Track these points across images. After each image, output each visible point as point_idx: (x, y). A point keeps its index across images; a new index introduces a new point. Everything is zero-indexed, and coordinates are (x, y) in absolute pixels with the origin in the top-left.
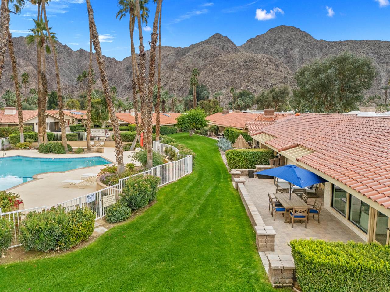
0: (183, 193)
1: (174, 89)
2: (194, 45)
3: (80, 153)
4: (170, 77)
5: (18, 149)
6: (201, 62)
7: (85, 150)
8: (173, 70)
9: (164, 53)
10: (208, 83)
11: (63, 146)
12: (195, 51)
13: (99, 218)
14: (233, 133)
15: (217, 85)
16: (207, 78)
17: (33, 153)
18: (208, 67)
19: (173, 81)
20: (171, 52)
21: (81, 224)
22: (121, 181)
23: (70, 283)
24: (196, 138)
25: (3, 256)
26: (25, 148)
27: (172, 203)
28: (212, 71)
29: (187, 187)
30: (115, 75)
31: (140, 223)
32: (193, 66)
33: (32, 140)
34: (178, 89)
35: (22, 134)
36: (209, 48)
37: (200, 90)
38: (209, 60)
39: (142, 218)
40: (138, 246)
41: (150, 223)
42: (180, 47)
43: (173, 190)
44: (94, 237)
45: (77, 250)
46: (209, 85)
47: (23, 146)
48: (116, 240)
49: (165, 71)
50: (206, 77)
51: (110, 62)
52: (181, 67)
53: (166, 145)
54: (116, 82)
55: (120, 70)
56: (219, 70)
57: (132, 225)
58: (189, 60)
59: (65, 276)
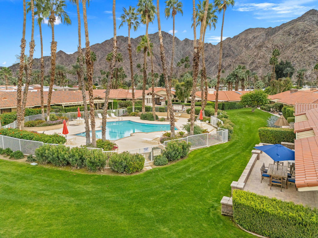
0: (208, 155)
1: (261, 66)
2: (285, 24)
3: (162, 121)
4: (258, 55)
5: (131, 116)
6: (291, 39)
7: (165, 119)
8: (260, 50)
9: (254, 35)
10: (296, 59)
11: (153, 116)
12: (285, 30)
13: (150, 162)
14: (289, 111)
15: (305, 60)
16: (296, 55)
17: (137, 119)
18: (297, 44)
19: (260, 59)
20: (261, 33)
21: (136, 162)
22: (165, 142)
23: (124, 188)
24: (256, 114)
25: (102, 171)
26: (134, 115)
27: (196, 160)
28: (301, 47)
29: (214, 152)
30: (210, 57)
31: (171, 168)
32: (281, 44)
33: (139, 111)
34: (264, 66)
35: (133, 107)
36: (301, 25)
37: (284, 67)
38: (299, 37)
39: (173, 165)
40: (163, 179)
41: (177, 169)
42: (270, 28)
43: (202, 152)
44: (144, 171)
45: (133, 175)
46: (297, 61)
47: (133, 114)
48: (153, 174)
49: (253, 51)
50: (294, 54)
51: (207, 47)
52: (270, 46)
53: (218, 119)
54: (210, 62)
55: (214, 52)
56: (309, 46)
57: (166, 168)
58: (278, 39)
59: (123, 185)
